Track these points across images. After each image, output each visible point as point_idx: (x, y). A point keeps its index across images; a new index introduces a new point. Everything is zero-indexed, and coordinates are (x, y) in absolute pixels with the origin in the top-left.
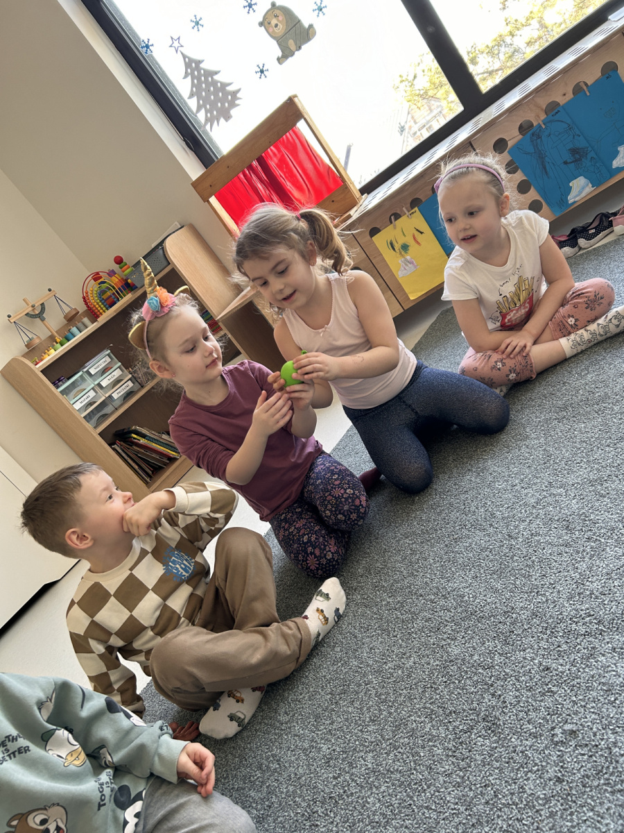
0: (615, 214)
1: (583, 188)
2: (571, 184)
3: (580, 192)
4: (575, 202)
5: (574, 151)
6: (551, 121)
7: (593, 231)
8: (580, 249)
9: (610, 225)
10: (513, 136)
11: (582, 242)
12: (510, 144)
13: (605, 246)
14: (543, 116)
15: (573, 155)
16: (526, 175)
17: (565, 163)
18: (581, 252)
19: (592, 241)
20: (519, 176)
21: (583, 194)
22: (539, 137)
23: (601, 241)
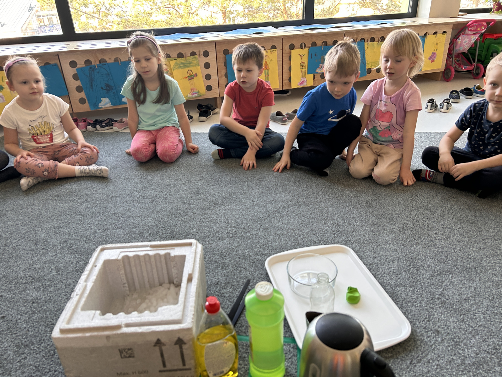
0: (116, 121)
1: (107, 103)
2: (102, 99)
3: (105, 105)
4: (101, 108)
5: (107, 85)
6: (100, 67)
7: (105, 124)
8: (97, 130)
9: (112, 125)
10: (81, 63)
11: (98, 127)
12: (78, 66)
13: (107, 133)
14: (98, 63)
15: (106, 87)
16: (82, 84)
17: (102, 88)
18: (96, 131)
19: (103, 129)
20: (78, 83)
21: (106, 106)
22: (93, 70)
23: (106, 130)
